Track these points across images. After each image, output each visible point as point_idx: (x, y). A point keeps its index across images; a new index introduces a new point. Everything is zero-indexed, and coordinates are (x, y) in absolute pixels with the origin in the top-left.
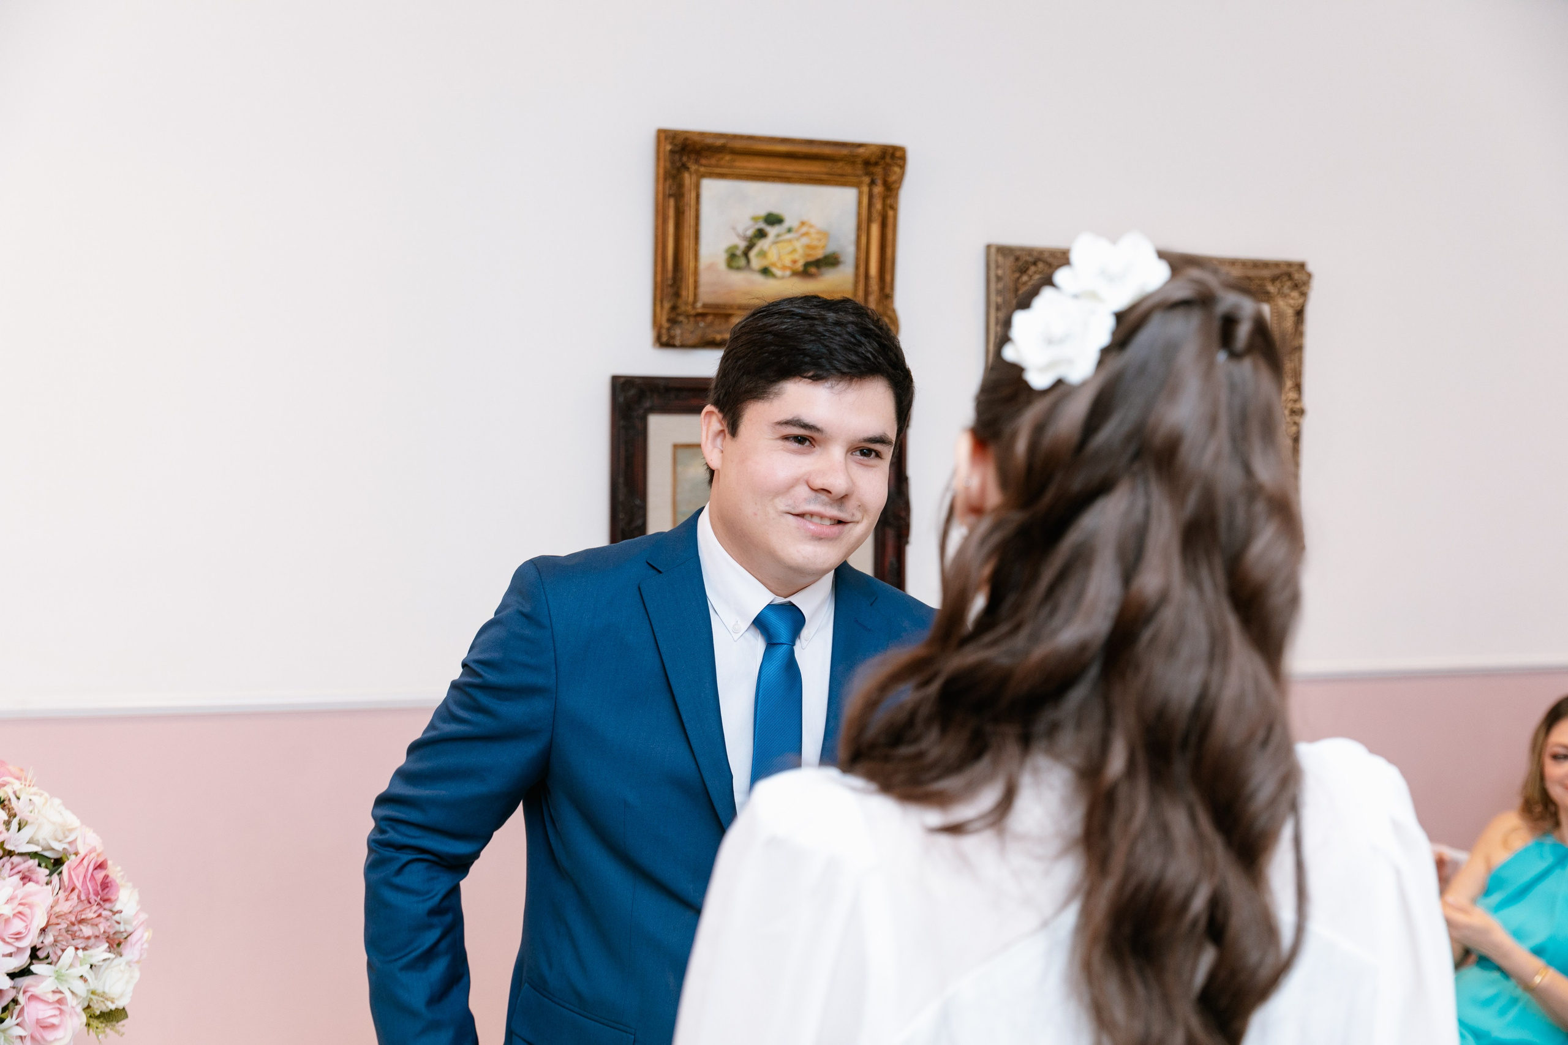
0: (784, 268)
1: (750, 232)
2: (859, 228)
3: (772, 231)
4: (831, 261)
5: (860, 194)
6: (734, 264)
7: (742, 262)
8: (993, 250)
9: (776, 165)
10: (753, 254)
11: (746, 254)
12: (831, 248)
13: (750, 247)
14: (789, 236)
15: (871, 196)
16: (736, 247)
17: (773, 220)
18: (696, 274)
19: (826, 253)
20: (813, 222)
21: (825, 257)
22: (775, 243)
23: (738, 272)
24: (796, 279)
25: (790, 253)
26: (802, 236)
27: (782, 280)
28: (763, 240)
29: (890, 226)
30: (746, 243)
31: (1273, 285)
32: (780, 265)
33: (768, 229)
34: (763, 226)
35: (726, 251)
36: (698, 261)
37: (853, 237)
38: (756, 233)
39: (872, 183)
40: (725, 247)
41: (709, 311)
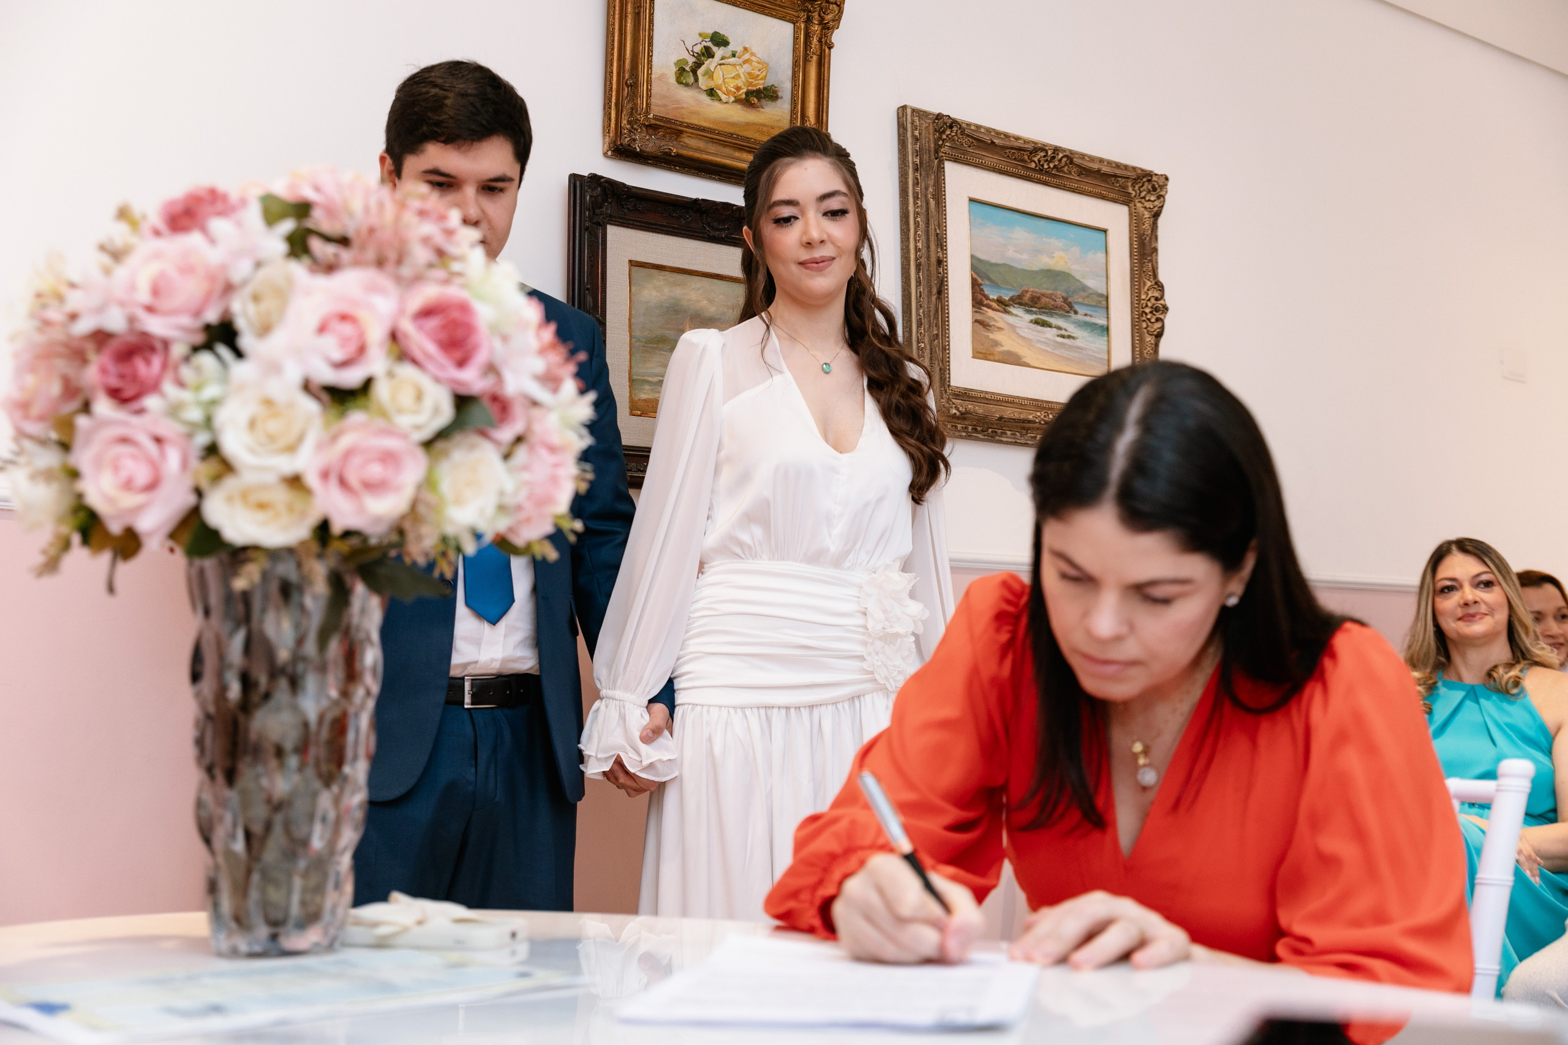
0: (728, 93)
1: (698, 49)
2: (795, 64)
3: (719, 52)
4: (769, 94)
5: (796, 32)
6: (682, 79)
7: (691, 80)
8: (909, 111)
10: (700, 72)
11: (694, 71)
12: (769, 82)
13: (698, 65)
14: (732, 60)
15: (807, 36)
16: (685, 62)
17: (720, 40)
18: (649, 82)
19: (766, 85)
20: (754, 50)
21: (765, 89)
22: (720, 65)
23: (686, 88)
24: (739, 107)
25: (733, 78)
26: (745, 62)
27: (726, 105)
28: (710, 60)
29: (826, 65)
30: (694, 60)
31: (1133, 186)
32: (724, 89)
33: (715, 49)
34: (710, 44)
35: (675, 64)
36: (651, 68)
37: (790, 73)
38: (704, 50)
39: (809, 21)
40: (675, 59)
41: (662, 124)
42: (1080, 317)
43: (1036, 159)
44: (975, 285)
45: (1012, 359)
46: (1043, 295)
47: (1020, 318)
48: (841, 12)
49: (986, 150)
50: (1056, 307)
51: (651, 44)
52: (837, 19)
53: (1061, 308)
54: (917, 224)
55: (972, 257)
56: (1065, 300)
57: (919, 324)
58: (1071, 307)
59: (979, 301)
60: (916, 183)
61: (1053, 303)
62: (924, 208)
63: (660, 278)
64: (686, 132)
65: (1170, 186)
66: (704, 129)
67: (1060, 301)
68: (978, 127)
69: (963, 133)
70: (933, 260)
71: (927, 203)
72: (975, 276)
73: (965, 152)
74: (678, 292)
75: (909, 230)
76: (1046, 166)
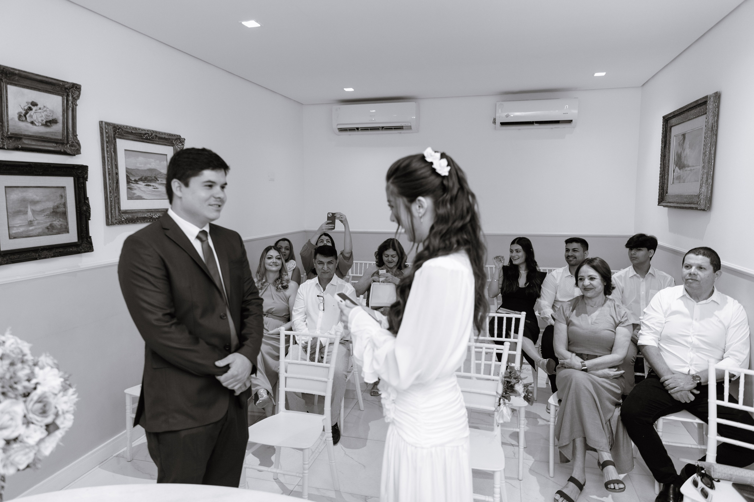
0: (39, 122)
1: (26, 108)
2: (63, 111)
3: (34, 108)
4: (54, 121)
5: (63, 99)
6: (21, 119)
7: (24, 119)
8: (104, 123)
9: (35, 84)
10: (27, 116)
11: (25, 116)
12: (54, 117)
13: (26, 113)
14: (40, 111)
15: (67, 101)
16: (21, 113)
17: (34, 104)
18: (8, 121)
19: (53, 119)
20: (48, 107)
21: (53, 120)
22: (35, 113)
23: (22, 122)
24: (43, 127)
25: (40, 117)
26: (44, 111)
27: (39, 127)
28: (31, 111)
29: (75, 112)
30: (25, 112)
31: (175, 141)
32: (37, 121)
33: (32, 107)
34: (31, 106)
35: (18, 114)
36: (8, 116)
37: (61, 114)
38: (28, 108)
39: (68, 96)
40: (17, 112)
41: (13, 136)
42: (159, 182)
43: (146, 136)
44: (127, 176)
45: (140, 198)
46: (148, 177)
47: (142, 185)
48: (80, 94)
49: (130, 134)
50: (152, 180)
51: (7, 107)
52: (78, 96)
53: (154, 180)
54: (108, 160)
55: (126, 168)
56: (155, 177)
57: (110, 192)
58: (157, 179)
59: (129, 181)
60: (107, 147)
61: (151, 178)
62: (110, 155)
63: (17, 191)
64: (24, 138)
65: (186, 141)
66: (30, 136)
67: (153, 178)
68: (127, 127)
69: (122, 130)
70: (114, 172)
71: (111, 154)
72: (127, 174)
73: (123, 136)
74: (24, 194)
75: (105, 162)
76: (149, 138)
